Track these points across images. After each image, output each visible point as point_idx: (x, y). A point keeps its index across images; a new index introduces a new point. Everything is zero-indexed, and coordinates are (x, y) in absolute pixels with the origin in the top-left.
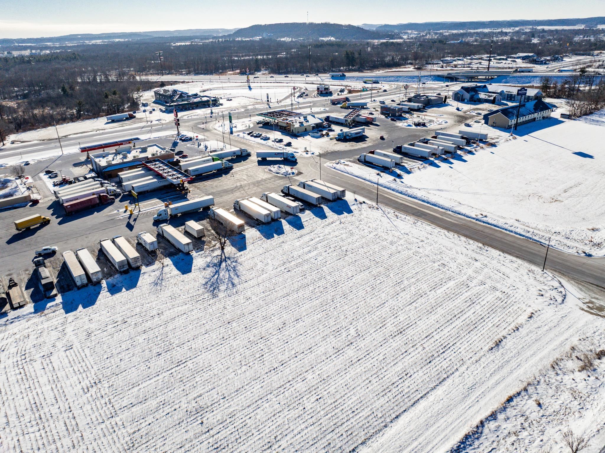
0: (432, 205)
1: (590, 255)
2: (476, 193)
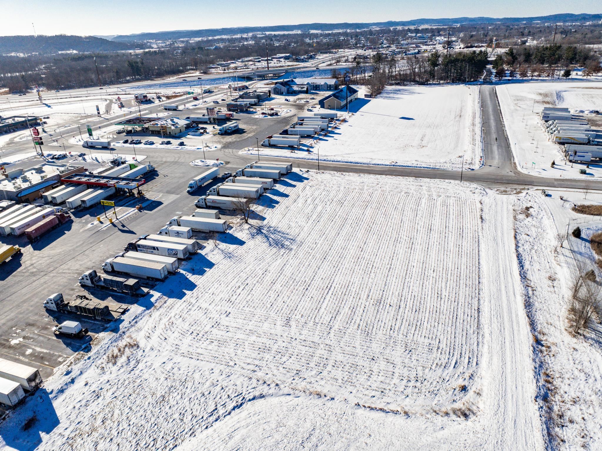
0: (355, 163)
1: (473, 170)
2: (373, 152)
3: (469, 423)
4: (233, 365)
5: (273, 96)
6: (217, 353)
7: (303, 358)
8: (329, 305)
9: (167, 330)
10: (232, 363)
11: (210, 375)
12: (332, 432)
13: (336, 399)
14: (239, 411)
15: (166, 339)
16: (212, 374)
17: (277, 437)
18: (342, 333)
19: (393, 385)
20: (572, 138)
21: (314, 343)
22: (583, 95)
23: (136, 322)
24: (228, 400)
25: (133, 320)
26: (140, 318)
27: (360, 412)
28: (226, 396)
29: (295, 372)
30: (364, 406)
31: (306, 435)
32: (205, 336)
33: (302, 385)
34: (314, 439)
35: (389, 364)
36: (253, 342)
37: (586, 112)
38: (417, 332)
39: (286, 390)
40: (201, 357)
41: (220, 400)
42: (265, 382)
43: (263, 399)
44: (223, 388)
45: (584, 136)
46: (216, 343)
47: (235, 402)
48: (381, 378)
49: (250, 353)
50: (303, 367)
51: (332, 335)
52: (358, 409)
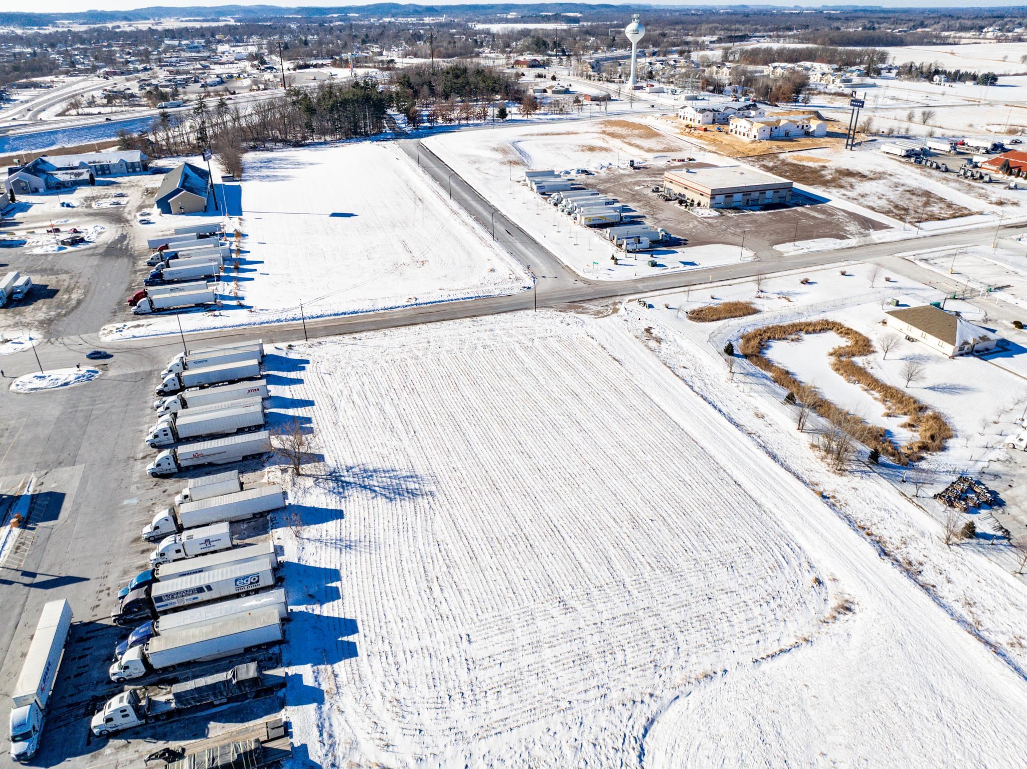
2: (355, 286)
3: (859, 615)
4: (568, 705)
5: (21, 198)
6: (525, 703)
7: (640, 643)
8: (584, 553)
9: (403, 717)
10: (564, 705)
11: (555, 739)
12: (771, 707)
13: (729, 669)
14: (651, 759)
15: (421, 731)
16: (556, 736)
17: (732, 754)
18: (643, 584)
19: (760, 617)
20: (603, 217)
21: (627, 614)
22: (545, 145)
23: (331, 736)
24: (620, 754)
25: (321, 735)
26: (327, 724)
27: (766, 666)
28: (612, 751)
29: (652, 665)
30: (763, 658)
31: (756, 730)
32: (477, 691)
33: (678, 677)
34: (767, 728)
35: (729, 594)
36: (554, 659)
37: (573, 173)
38: (713, 540)
39: (669, 695)
40: (511, 723)
41: (611, 761)
42: (634, 702)
43: (655, 723)
44: (595, 745)
45: (611, 213)
46: (505, 691)
47: (631, 751)
48: (742, 616)
49: (570, 676)
50: (653, 654)
51: (635, 592)
52: (759, 665)
